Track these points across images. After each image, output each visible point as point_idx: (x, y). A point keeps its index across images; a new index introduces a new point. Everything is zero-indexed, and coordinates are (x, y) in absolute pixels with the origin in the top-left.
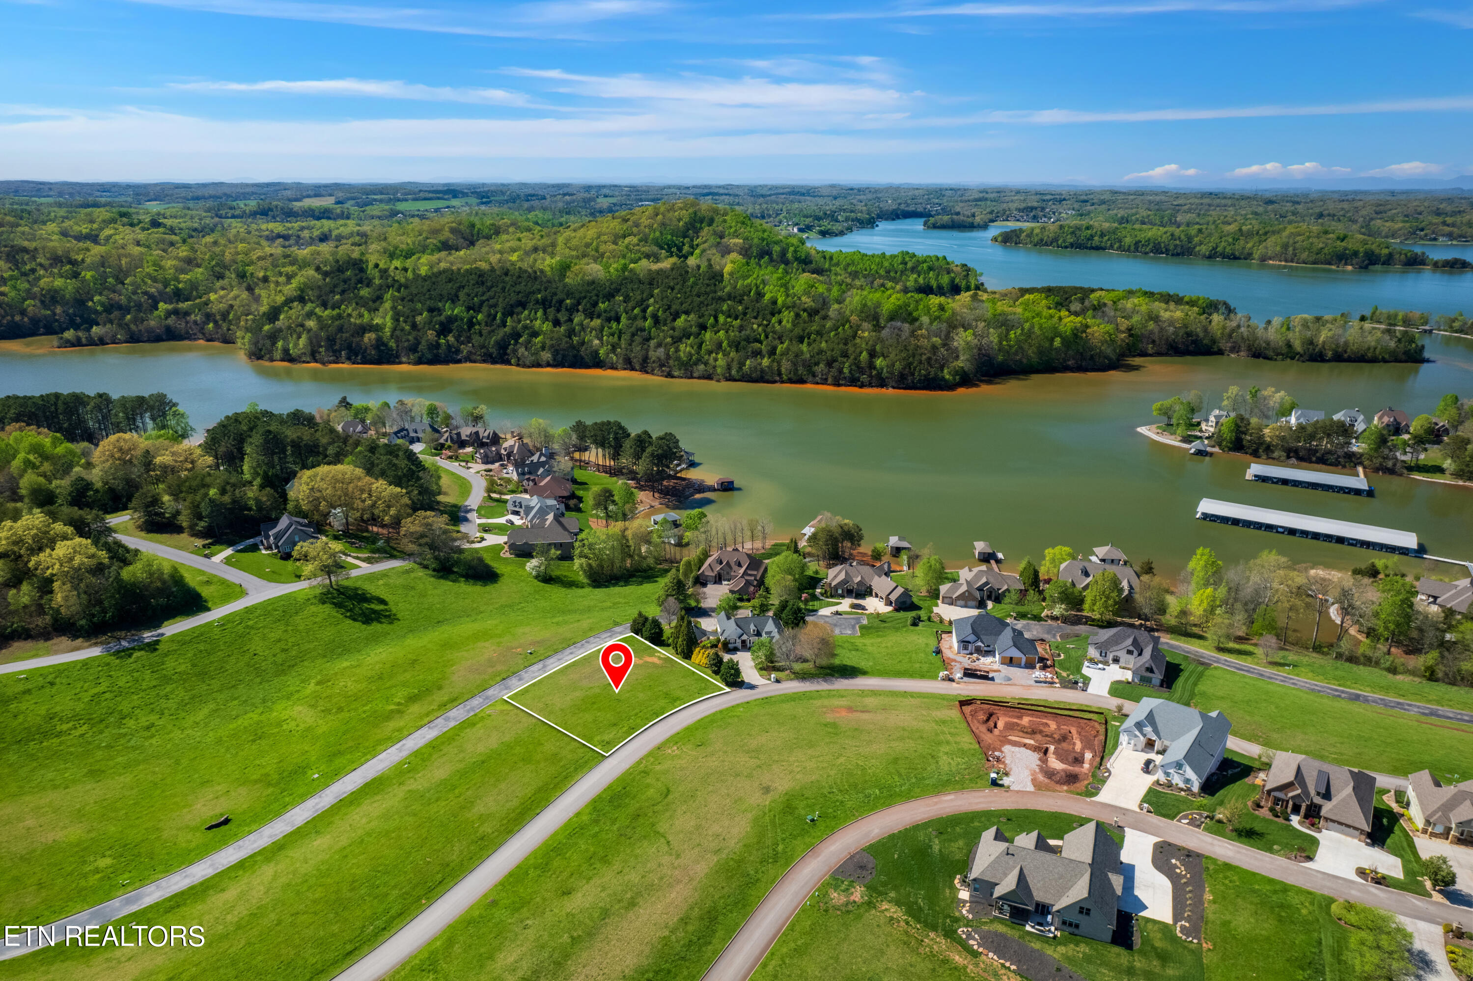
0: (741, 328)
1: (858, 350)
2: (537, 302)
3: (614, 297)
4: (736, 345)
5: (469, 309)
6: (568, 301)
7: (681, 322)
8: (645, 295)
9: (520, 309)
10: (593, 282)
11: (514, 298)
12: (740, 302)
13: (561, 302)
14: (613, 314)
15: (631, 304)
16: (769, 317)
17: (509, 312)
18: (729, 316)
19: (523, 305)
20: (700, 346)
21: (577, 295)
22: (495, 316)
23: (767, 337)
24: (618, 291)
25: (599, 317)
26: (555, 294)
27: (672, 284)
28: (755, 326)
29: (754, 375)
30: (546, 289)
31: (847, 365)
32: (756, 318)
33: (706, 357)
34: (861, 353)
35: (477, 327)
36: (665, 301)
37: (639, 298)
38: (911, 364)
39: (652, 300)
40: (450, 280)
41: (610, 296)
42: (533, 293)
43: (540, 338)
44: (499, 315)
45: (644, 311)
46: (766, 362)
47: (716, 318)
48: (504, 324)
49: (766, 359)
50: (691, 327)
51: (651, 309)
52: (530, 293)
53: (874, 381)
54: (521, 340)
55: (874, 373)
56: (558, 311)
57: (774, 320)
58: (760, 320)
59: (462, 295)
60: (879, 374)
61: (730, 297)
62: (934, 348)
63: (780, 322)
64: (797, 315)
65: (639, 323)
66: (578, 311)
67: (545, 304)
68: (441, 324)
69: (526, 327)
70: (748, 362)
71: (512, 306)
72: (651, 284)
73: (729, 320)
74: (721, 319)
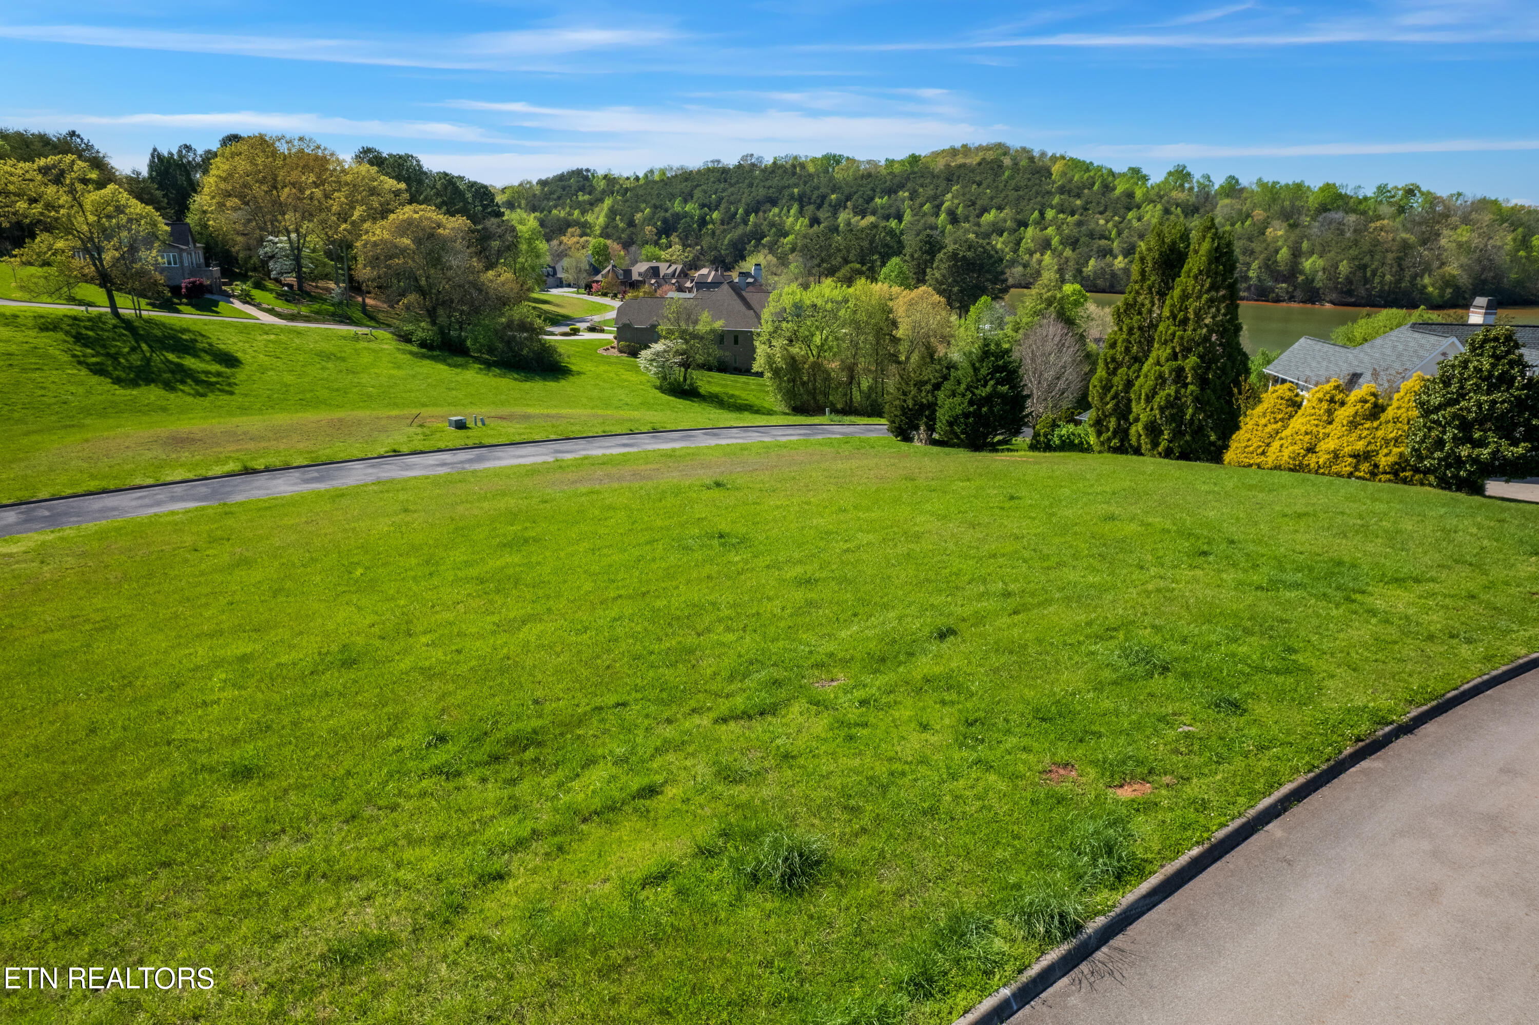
0: (1079, 224)
1: (1271, 248)
2: (792, 197)
3: (896, 192)
4: (1073, 243)
5: (703, 206)
6: (833, 196)
7: (989, 217)
8: (939, 192)
9: (768, 205)
10: (869, 175)
11: (762, 192)
12: (1078, 196)
13: (824, 197)
14: (893, 210)
15: (918, 201)
16: (1122, 211)
17: (755, 208)
18: (1063, 212)
19: (774, 202)
20: (1018, 243)
21: (847, 191)
22: (736, 213)
23: (1119, 234)
24: (901, 186)
25: (874, 213)
26: (818, 188)
27: (978, 179)
28: (1102, 222)
29: (1100, 282)
30: (805, 183)
31: (1255, 265)
32: (1101, 213)
33: (1027, 257)
34: (1277, 252)
35: (710, 226)
36: (968, 196)
37: (931, 193)
38: (1364, 267)
39: (949, 196)
40: (686, 180)
41: (891, 191)
42: (789, 187)
43: (791, 238)
44: (740, 211)
45: (939, 207)
46: (1120, 262)
47: (1042, 214)
48: (745, 222)
49: (1120, 258)
50: (1005, 221)
51: (946, 204)
52: (785, 187)
53: (1298, 294)
54: (764, 241)
55: (1301, 278)
56: (819, 207)
57: (1130, 215)
58: (1109, 214)
59: (697, 193)
60: (1309, 281)
61: (1062, 190)
62: (1405, 247)
63: (1139, 219)
64: (1167, 211)
65: (932, 220)
66: (845, 207)
67: (802, 201)
68: (665, 221)
69: (772, 225)
70: (1092, 262)
71: (758, 202)
72: (949, 180)
73: (1061, 216)
74: (1050, 214)
